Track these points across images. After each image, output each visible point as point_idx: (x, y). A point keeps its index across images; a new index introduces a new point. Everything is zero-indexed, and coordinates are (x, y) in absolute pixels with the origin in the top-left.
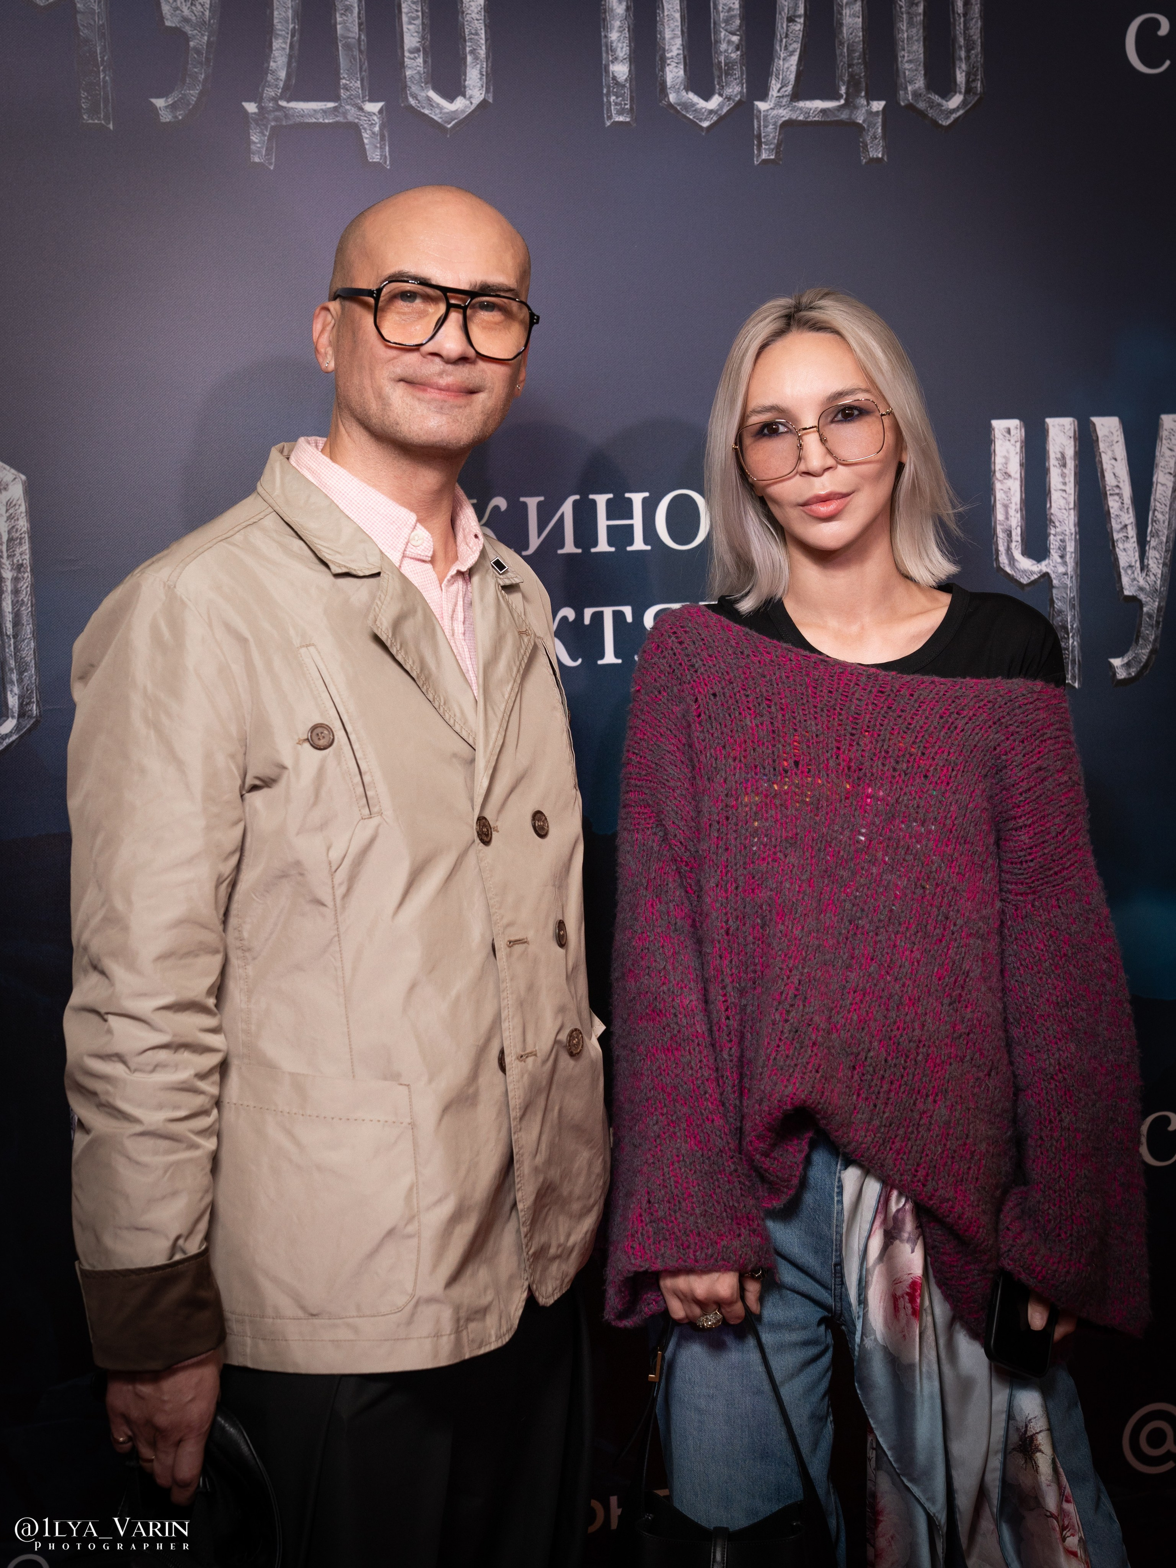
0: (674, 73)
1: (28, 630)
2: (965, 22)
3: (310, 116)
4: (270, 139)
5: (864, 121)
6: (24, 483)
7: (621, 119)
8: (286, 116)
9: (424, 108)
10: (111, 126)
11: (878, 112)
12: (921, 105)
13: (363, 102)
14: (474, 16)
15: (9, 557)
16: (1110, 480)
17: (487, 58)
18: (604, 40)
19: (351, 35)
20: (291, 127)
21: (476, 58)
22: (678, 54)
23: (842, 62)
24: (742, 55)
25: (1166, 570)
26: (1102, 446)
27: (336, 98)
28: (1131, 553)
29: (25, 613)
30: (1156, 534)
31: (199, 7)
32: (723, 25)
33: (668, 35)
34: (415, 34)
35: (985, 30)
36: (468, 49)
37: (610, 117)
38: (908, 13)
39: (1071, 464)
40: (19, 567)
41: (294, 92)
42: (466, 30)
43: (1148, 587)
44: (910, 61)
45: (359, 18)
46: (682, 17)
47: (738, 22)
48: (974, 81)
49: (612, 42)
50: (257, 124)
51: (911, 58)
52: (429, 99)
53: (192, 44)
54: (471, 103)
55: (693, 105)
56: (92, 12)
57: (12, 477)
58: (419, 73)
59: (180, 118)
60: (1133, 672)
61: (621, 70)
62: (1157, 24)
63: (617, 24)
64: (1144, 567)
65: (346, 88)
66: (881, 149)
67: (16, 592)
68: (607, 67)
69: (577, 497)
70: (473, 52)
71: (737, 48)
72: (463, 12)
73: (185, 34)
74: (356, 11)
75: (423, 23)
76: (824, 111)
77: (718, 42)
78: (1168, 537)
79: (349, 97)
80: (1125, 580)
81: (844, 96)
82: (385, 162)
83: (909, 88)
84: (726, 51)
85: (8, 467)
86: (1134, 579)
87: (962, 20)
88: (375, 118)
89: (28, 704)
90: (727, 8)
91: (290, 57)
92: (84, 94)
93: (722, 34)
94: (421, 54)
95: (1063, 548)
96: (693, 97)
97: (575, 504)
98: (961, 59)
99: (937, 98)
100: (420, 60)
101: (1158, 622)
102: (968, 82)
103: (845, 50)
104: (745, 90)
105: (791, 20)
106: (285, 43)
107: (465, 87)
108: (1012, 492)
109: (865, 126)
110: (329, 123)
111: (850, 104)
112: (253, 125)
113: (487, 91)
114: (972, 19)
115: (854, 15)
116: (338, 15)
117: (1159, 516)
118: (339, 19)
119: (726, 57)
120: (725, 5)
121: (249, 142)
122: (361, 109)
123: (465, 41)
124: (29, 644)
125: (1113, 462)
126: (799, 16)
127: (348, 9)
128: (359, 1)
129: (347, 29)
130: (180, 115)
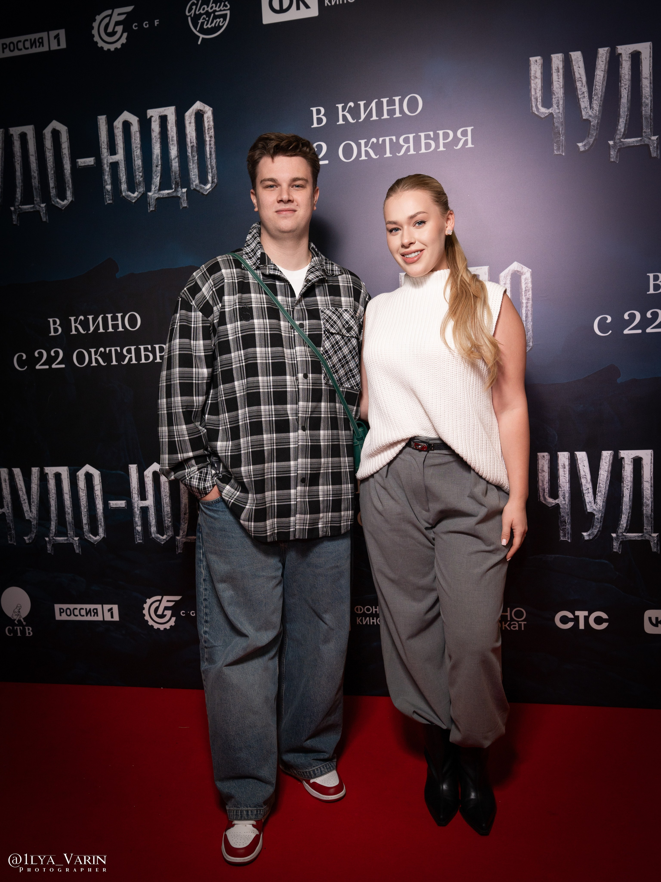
1: (530, 319)
3: (632, 143)
4: (617, 152)
6: (531, 272)
8: (623, 144)
10: (564, 154)
13: (651, 136)
15: (525, 296)
19: (647, 114)
20: (626, 147)
27: (641, 136)
29: (529, 313)
31: (595, 111)
40: (528, 299)
41: (626, 135)
45: (651, 108)
50: (613, 148)
53: (592, 124)
56: (559, 117)
57: (527, 270)
65: (645, 132)
67: (527, 307)
73: (590, 121)
74: (650, 105)
79: (646, 135)
82: (658, 156)
85: (526, 267)
88: (655, 141)
89: (529, 342)
91: (626, 124)
92: (555, 145)
106: (624, 119)
110: (638, 145)
112: (611, 148)
116: (643, 108)
118: (643, 109)
121: (610, 154)
122: (650, 139)
124: (530, 323)
127: (647, 105)
128: (651, 102)
129: (646, 112)
130: (587, 148)
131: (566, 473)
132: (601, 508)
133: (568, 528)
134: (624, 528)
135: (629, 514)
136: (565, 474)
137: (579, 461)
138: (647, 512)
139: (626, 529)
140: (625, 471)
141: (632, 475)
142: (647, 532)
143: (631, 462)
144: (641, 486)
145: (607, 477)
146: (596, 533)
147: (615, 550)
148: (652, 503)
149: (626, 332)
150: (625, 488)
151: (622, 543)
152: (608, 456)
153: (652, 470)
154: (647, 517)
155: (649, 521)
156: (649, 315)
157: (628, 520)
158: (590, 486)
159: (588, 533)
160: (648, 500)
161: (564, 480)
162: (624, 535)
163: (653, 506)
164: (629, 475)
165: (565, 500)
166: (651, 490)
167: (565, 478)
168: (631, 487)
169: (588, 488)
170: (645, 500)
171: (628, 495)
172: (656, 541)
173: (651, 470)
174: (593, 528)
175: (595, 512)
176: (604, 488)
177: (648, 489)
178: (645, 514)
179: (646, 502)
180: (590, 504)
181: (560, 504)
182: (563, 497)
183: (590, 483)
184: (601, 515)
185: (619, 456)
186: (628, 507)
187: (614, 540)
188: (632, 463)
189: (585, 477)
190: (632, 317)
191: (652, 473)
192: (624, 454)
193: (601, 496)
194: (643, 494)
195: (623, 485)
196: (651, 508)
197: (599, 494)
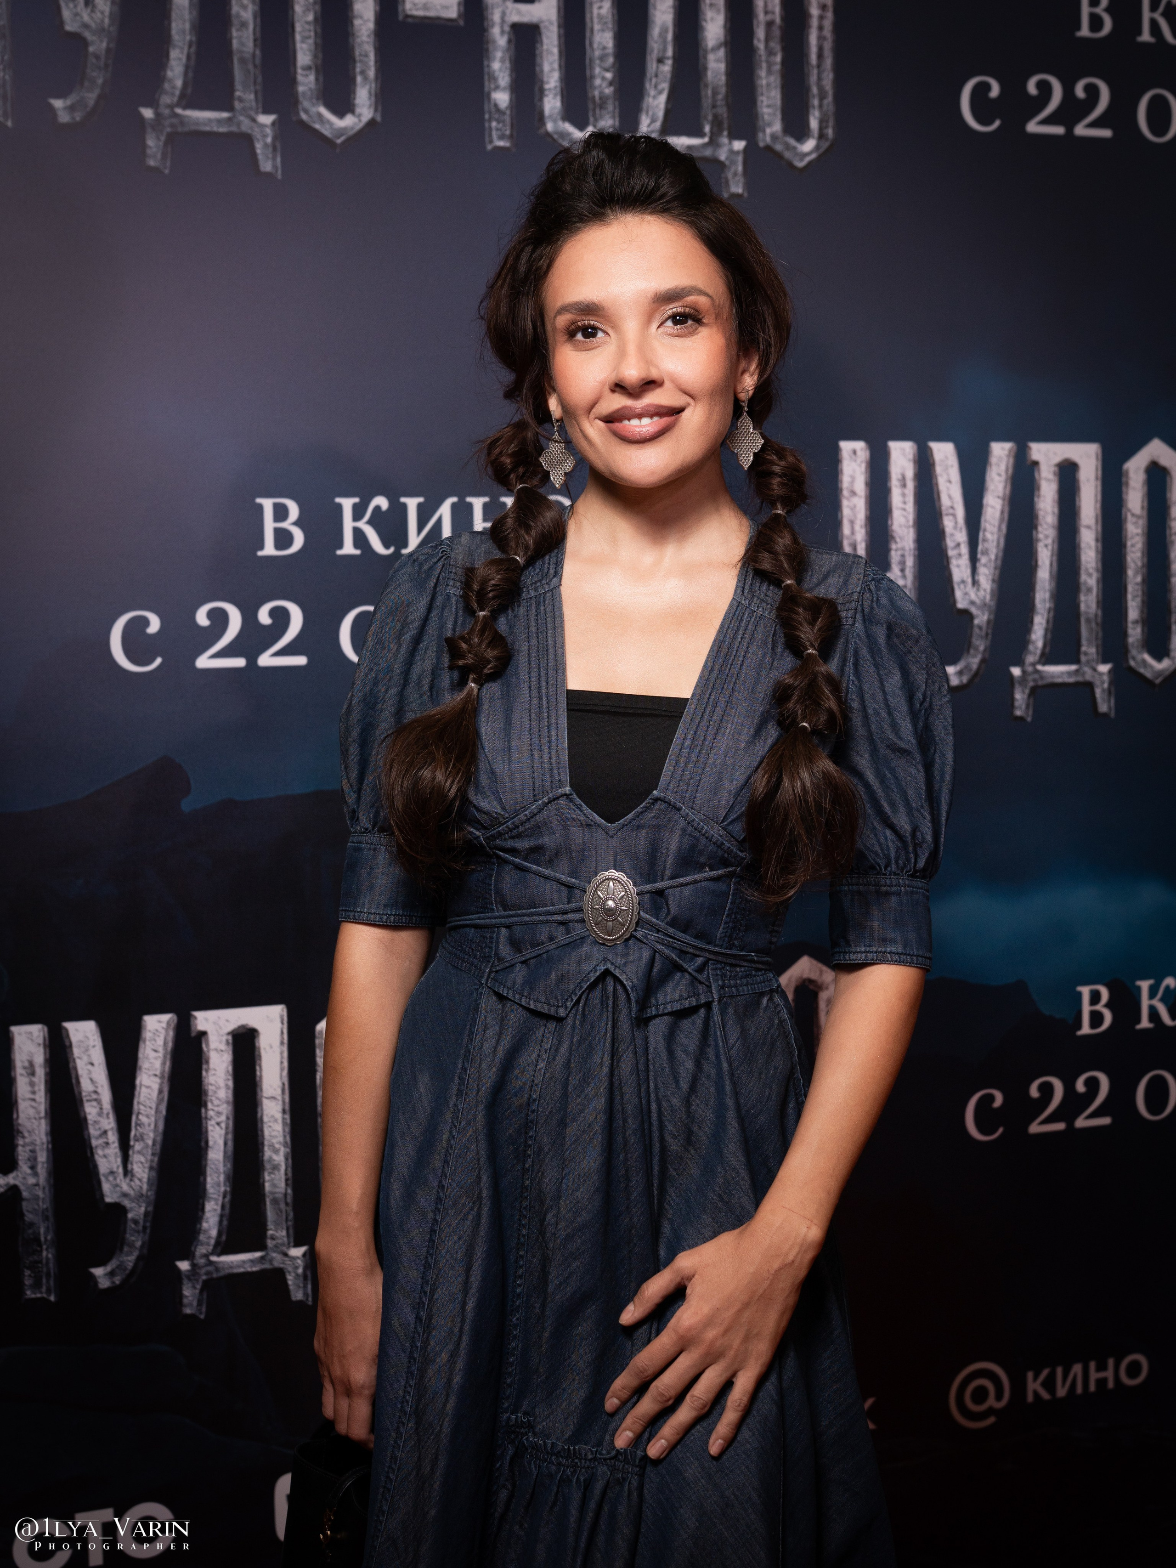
0: (552, 104)
2: (819, 74)
3: (205, 125)
4: (166, 144)
5: (727, 158)
7: (501, 143)
8: (182, 124)
9: (314, 122)
10: (9, 124)
11: (738, 152)
12: (778, 147)
13: (257, 113)
14: (365, 38)
16: (945, 501)
17: (376, 78)
18: (486, 70)
19: (245, 49)
20: (186, 133)
21: (366, 79)
22: (556, 87)
23: (707, 102)
24: (615, 92)
25: (995, 586)
26: (939, 469)
27: (230, 108)
28: (963, 568)
30: (986, 552)
31: (100, 15)
32: (597, 62)
33: (546, 68)
34: (308, 53)
35: (838, 82)
36: (358, 70)
37: (491, 141)
38: (767, 62)
39: (911, 485)
41: (190, 100)
42: (357, 53)
43: (978, 601)
44: (768, 106)
45: (254, 33)
46: (560, 52)
47: (611, 60)
48: (827, 127)
49: (494, 71)
50: (153, 128)
51: (770, 102)
52: (320, 115)
53: (91, 49)
54: (360, 121)
55: (569, 134)
58: (310, 89)
59: (78, 119)
60: (965, 679)
61: (502, 98)
62: (987, 87)
63: (499, 54)
64: (975, 583)
65: (241, 100)
66: (741, 185)
68: (489, 94)
69: (455, 499)
70: (363, 72)
71: (611, 84)
72: (353, 35)
73: (85, 39)
74: (251, 27)
75: (316, 43)
76: (690, 147)
77: (593, 77)
78: (997, 556)
79: (244, 109)
80: (958, 594)
81: (708, 134)
82: (277, 171)
83: (768, 131)
84: (600, 86)
86: (966, 594)
87: (815, 71)
88: (268, 130)
90: (601, 47)
91: (187, 67)
93: (597, 70)
94: (313, 72)
95: (903, 563)
96: (568, 127)
97: (454, 506)
98: (814, 107)
99: (792, 142)
100: (312, 78)
101: (987, 634)
102: (821, 129)
103: (710, 92)
104: (617, 123)
105: (660, 61)
106: (182, 53)
107: (354, 105)
108: (858, 508)
109: (727, 163)
110: (222, 133)
111: (713, 142)
112: (149, 130)
113: (376, 110)
114: (824, 71)
115: (718, 61)
116: (234, 30)
117: (988, 535)
118: (235, 33)
119: (601, 93)
120: (600, 43)
121: (144, 146)
122: (254, 120)
123: (354, 61)
125: (948, 484)
126: (668, 58)
127: (244, 25)
128: (255, 17)
129: (242, 44)
130: (78, 116)
131: (36, 1088)
132: (145, 1187)
133: (47, 1259)
134: (212, 1242)
135: (224, 1197)
136: (34, 1093)
137: (76, 1052)
138: (274, 1186)
139: (218, 1243)
140: (211, 1072)
141: (231, 1083)
142: (276, 1246)
143: (227, 1042)
144: (256, 1113)
145: (160, 1091)
146: (130, 1265)
147: (188, 1311)
148: (287, 1159)
149: (204, 662)
150: (212, 1122)
151: (206, 1285)
152: (160, 1029)
153: (286, 1064)
154: (275, 1201)
155: (281, 1212)
156: (264, 617)
157: (222, 1216)
158: (109, 1123)
159: (109, 1268)
160: (276, 1151)
161: (31, 1112)
162: (211, 1263)
163: (290, 1169)
164: (222, 1083)
165: (35, 1174)
166: (284, 1124)
167: (33, 1104)
168: (228, 1118)
169: (105, 1132)
170: (268, 1153)
171: (221, 1142)
172: (300, 1271)
173: (282, 1063)
174: (121, 1250)
175: (126, 1203)
176: (152, 1126)
177: (276, 1121)
178: (272, 1193)
179: (271, 1157)
180: (111, 1178)
181: (22, 1188)
182: (29, 1164)
183: (111, 1116)
184: (146, 1208)
185: (193, 1028)
186: (222, 1178)
187: (185, 1281)
188: (230, 1048)
189: (95, 1096)
190: (219, 619)
191: (285, 1073)
192: (207, 1020)
193: (144, 1151)
194: (263, 1136)
195: (206, 1112)
196: (286, 1174)
197: (138, 1146)
